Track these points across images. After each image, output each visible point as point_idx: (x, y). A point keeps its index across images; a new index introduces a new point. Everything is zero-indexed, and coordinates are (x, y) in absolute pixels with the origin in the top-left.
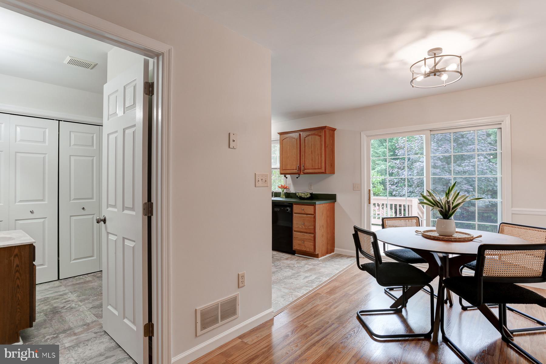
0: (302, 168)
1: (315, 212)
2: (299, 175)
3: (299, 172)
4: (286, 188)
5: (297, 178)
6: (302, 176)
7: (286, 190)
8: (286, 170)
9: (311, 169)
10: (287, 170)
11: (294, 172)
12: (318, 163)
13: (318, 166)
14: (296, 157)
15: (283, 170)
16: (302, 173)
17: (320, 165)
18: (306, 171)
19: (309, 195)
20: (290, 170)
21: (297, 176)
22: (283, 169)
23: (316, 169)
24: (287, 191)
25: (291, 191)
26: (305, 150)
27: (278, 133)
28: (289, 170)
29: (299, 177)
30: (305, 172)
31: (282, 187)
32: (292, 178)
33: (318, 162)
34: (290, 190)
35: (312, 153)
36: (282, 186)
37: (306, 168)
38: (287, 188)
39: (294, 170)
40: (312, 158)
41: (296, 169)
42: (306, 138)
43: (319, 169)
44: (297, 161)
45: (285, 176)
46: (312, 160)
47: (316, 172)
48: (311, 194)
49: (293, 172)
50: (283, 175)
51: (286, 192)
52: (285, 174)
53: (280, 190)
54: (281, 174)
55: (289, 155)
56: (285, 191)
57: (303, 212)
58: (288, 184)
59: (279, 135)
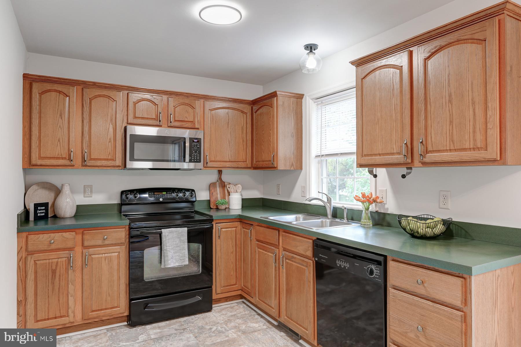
0: (418, 148)
1: (466, 300)
2: (408, 168)
3: (409, 161)
4: (375, 201)
5: (404, 176)
6: (418, 171)
7: (376, 205)
8: (371, 155)
9: (446, 151)
10: (376, 155)
11: (396, 161)
12: (474, 132)
13: (475, 140)
14: (399, 118)
15: (366, 155)
16: (416, 162)
17: (479, 137)
18: (430, 157)
19: (440, 228)
20: (384, 154)
21: (404, 171)
22: (365, 153)
23: (464, 150)
24: (377, 209)
25: (388, 209)
26: (425, 94)
27: (353, 63)
28: (380, 155)
29: (410, 173)
30: (426, 160)
31: (367, 199)
32: (390, 176)
33: (474, 128)
34: (386, 206)
35: (450, 101)
36: (364, 195)
37: (430, 148)
38: (378, 200)
39: (392, 154)
40: (451, 115)
41: (399, 153)
42: (430, 63)
43: (479, 149)
44: (402, 131)
45: (371, 172)
46: (451, 122)
47: (465, 159)
48: (448, 223)
49: (391, 161)
50: (367, 169)
51: (377, 212)
52: (371, 167)
53: (359, 206)
54: (360, 165)
55: (379, 115)
56: (373, 208)
57: (421, 290)
58: (382, 191)
59: (354, 68)
